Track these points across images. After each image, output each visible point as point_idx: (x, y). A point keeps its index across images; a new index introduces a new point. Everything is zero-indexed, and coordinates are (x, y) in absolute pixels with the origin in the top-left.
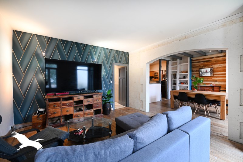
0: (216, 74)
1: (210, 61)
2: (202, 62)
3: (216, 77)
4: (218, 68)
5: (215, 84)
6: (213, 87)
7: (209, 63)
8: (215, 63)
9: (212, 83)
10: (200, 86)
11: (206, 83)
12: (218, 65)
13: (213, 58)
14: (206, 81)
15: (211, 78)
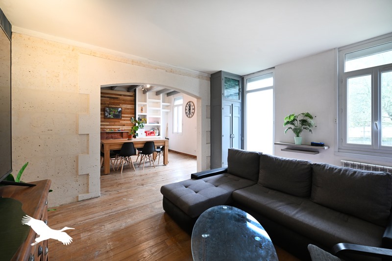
0: (124, 117)
1: (117, 98)
2: (108, 97)
3: (124, 120)
4: (126, 109)
5: (123, 129)
6: (122, 133)
7: (116, 101)
8: (123, 102)
9: (119, 128)
10: (107, 133)
11: (114, 129)
12: (126, 105)
13: (121, 95)
14: (113, 125)
15: (119, 122)
